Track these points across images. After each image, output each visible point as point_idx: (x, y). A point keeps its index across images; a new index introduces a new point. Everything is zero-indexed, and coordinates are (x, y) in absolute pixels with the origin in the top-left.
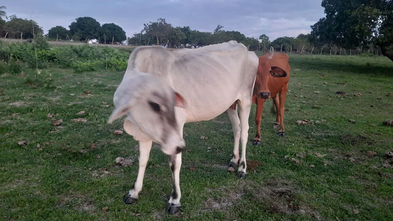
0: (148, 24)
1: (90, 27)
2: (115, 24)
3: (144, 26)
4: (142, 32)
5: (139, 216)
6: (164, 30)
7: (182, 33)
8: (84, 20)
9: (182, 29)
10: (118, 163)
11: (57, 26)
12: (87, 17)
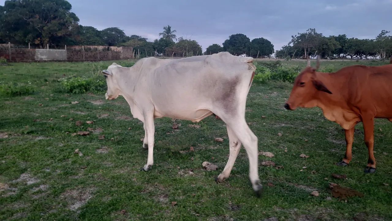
0: (296, 36)
1: (241, 43)
2: (264, 38)
3: (292, 38)
4: (289, 44)
5: (197, 216)
6: (313, 41)
7: (335, 42)
8: (236, 37)
9: (336, 38)
10: (205, 167)
11: (213, 45)
12: (238, 34)
